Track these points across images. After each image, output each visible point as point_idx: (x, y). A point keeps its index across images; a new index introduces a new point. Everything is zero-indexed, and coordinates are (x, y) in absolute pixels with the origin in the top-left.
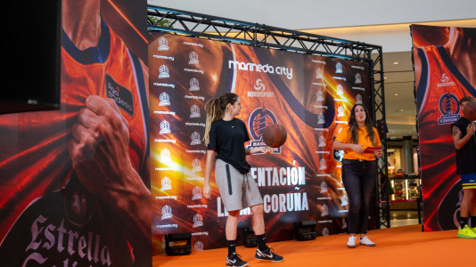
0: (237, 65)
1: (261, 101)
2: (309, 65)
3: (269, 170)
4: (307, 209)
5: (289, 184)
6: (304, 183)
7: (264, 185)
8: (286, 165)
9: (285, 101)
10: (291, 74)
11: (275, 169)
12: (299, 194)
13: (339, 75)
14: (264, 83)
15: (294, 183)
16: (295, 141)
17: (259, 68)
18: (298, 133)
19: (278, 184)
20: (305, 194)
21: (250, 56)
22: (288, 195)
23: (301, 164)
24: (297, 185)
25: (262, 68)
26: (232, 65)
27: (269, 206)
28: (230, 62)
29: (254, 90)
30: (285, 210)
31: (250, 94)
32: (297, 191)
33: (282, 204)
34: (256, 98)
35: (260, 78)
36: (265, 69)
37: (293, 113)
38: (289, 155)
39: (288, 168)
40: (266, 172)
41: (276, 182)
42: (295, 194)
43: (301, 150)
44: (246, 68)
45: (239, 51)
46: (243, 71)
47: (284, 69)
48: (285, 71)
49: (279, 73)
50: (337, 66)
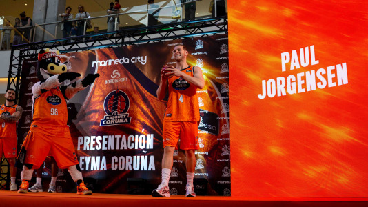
0: (99, 64)
1: (116, 86)
2: (164, 50)
3: (118, 137)
4: (154, 169)
5: (136, 148)
6: (152, 147)
7: (113, 148)
8: (134, 133)
9: (137, 83)
10: (145, 61)
11: (124, 136)
12: (146, 157)
13: (199, 50)
14: (119, 72)
15: (142, 148)
16: (145, 113)
17: (116, 62)
18: (149, 106)
19: (126, 148)
20: (152, 158)
21: (110, 55)
22: (135, 157)
23: (149, 131)
24: (145, 149)
25: (119, 61)
26: (95, 64)
27: (116, 165)
28: (93, 63)
29: (110, 78)
30: (131, 169)
31: (107, 82)
32: (144, 154)
33: (129, 164)
34: (112, 84)
35: (117, 69)
36: (122, 61)
37: (144, 91)
38: (138, 124)
39: (137, 136)
40: (116, 139)
41: (124, 146)
42: (142, 157)
43: (151, 120)
44: (105, 64)
45: (101, 54)
46: (102, 67)
47: (139, 58)
48: (140, 59)
49: (134, 62)
50: (197, 43)
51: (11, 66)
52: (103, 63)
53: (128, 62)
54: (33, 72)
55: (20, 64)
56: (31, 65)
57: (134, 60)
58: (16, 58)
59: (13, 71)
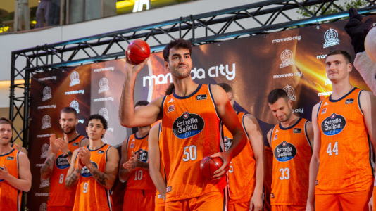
0: (154, 80)
2: (267, 50)
10: (234, 73)
26: (147, 81)
28: (145, 78)
45: (156, 61)
46: (160, 86)
47: (222, 68)
48: (224, 71)
49: (213, 76)
50: (327, 36)
51: (13, 86)
52: (161, 79)
53: (203, 76)
54: (47, 97)
55: (26, 84)
56: (44, 84)
57: (213, 72)
58: (19, 73)
59: (16, 96)
